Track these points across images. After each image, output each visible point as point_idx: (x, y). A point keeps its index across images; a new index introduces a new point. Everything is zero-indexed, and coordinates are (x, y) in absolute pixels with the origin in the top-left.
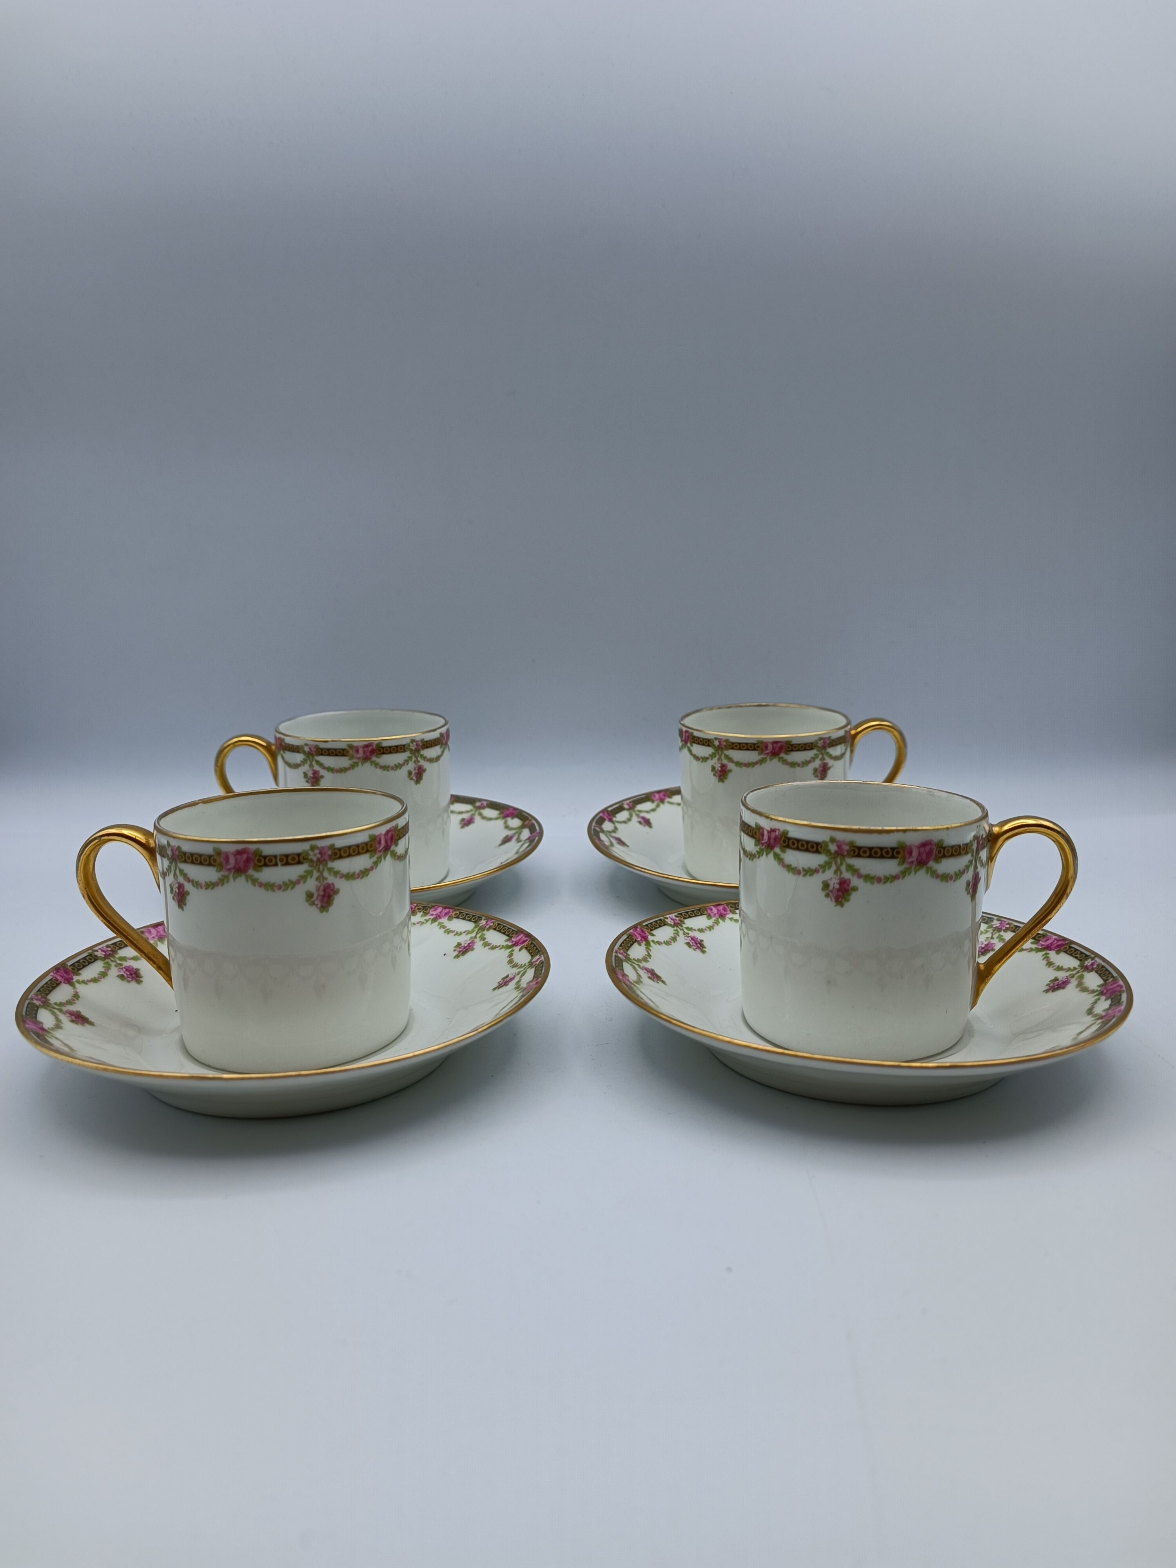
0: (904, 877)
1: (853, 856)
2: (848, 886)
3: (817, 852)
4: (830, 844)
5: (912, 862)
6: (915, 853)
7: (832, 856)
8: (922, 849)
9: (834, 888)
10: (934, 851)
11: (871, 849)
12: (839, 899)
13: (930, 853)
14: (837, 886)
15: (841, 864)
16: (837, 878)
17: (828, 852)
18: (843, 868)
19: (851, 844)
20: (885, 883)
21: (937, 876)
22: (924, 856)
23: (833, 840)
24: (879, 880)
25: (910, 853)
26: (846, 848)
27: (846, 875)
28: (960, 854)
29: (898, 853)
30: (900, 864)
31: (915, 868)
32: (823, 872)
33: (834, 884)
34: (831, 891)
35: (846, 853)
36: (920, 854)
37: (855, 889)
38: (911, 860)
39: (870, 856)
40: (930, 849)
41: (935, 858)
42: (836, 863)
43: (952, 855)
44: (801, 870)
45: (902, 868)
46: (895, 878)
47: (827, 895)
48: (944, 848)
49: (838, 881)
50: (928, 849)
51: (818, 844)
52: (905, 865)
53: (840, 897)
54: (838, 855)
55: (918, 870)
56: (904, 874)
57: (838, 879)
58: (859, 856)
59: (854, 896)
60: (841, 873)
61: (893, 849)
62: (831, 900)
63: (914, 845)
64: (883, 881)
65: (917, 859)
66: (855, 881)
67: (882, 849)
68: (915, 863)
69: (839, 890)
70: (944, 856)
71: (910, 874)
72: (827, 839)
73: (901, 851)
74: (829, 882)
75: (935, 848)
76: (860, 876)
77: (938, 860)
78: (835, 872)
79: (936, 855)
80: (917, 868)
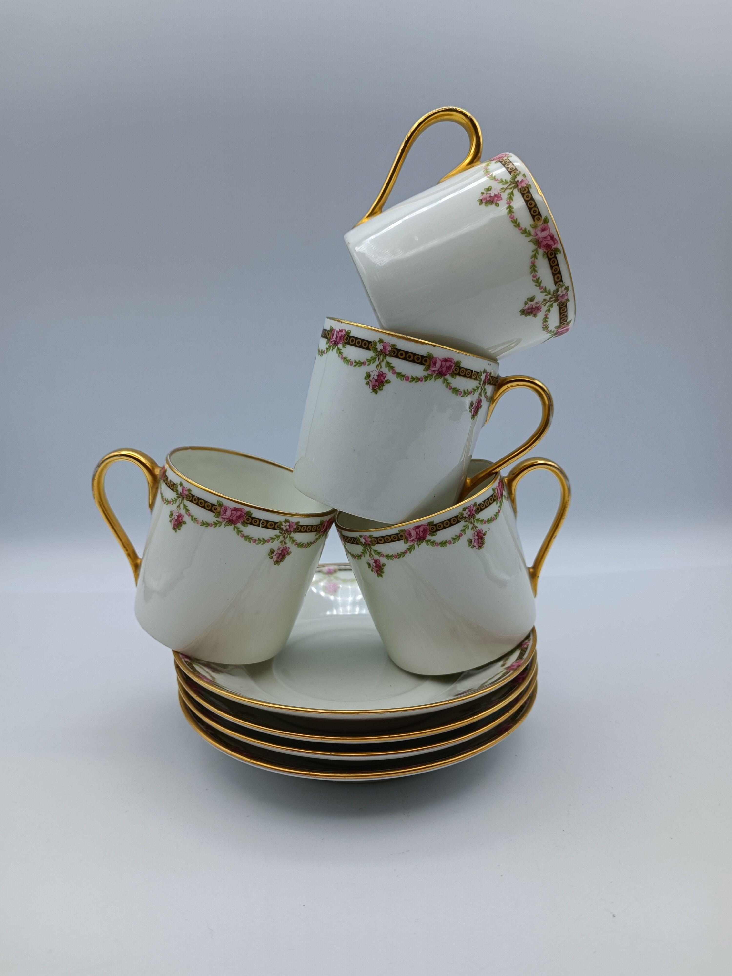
0: (426, 381)
1: (392, 356)
2: (384, 378)
3: (368, 349)
4: (378, 344)
5: (434, 371)
6: (438, 365)
7: (378, 353)
8: (444, 363)
9: (373, 378)
10: (453, 367)
11: (407, 353)
12: (375, 387)
13: (449, 368)
14: (376, 377)
15: (383, 360)
16: (377, 371)
17: (375, 350)
18: (383, 364)
19: (393, 346)
20: (411, 381)
21: (451, 388)
22: (444, 369)
23: (381, 341)
24: (407, 378)
25: (435, 363)
26: (389, 348)
27: (385, 370)
28: (470, 377)
29: (426, 361)
30: (426, 370)
31: (435, 376)
32: (369, 365)
33: (374, 375)
34: (371, 381)
35: (388, 353)
36: (441, 366)
37: (388, 382)
38: (433, 369)
39: (405, 359)
40: (450, 365)
41: (451, 373)
42: (379, 359)
43: (465, 376)
44: (353, 362)
45: (426, 373)
46: (418, 380)
47: (367, 383)
48: (460, 368)
49: (378, 374)
50: (448, 364)
51: (369, 342)
52: (429, 372)
53: (376, 385)
54: (382, 353)
55: (438, 378)
56: (426, 378)
57: (378, 372)
58: (397, 357)
59: (386, 387)
60: (381, 367)
61: (423, 357)
62: (370, 388)
63: (439, 358)
64: (410, 380)
65: (438, 370)
66: (390, 376)
67: (414, 354)
68: (436, 372)
69: (376, 381)
70: (459, 374)
71: (431, 379)
72: (377, 340)
73: (428, 360)
74: (371, 373)
75: (454, 365)
76: (394, 373)
77: (453, 375)
78: (377, 366)
79: (453, 371)
80: (437, 377)
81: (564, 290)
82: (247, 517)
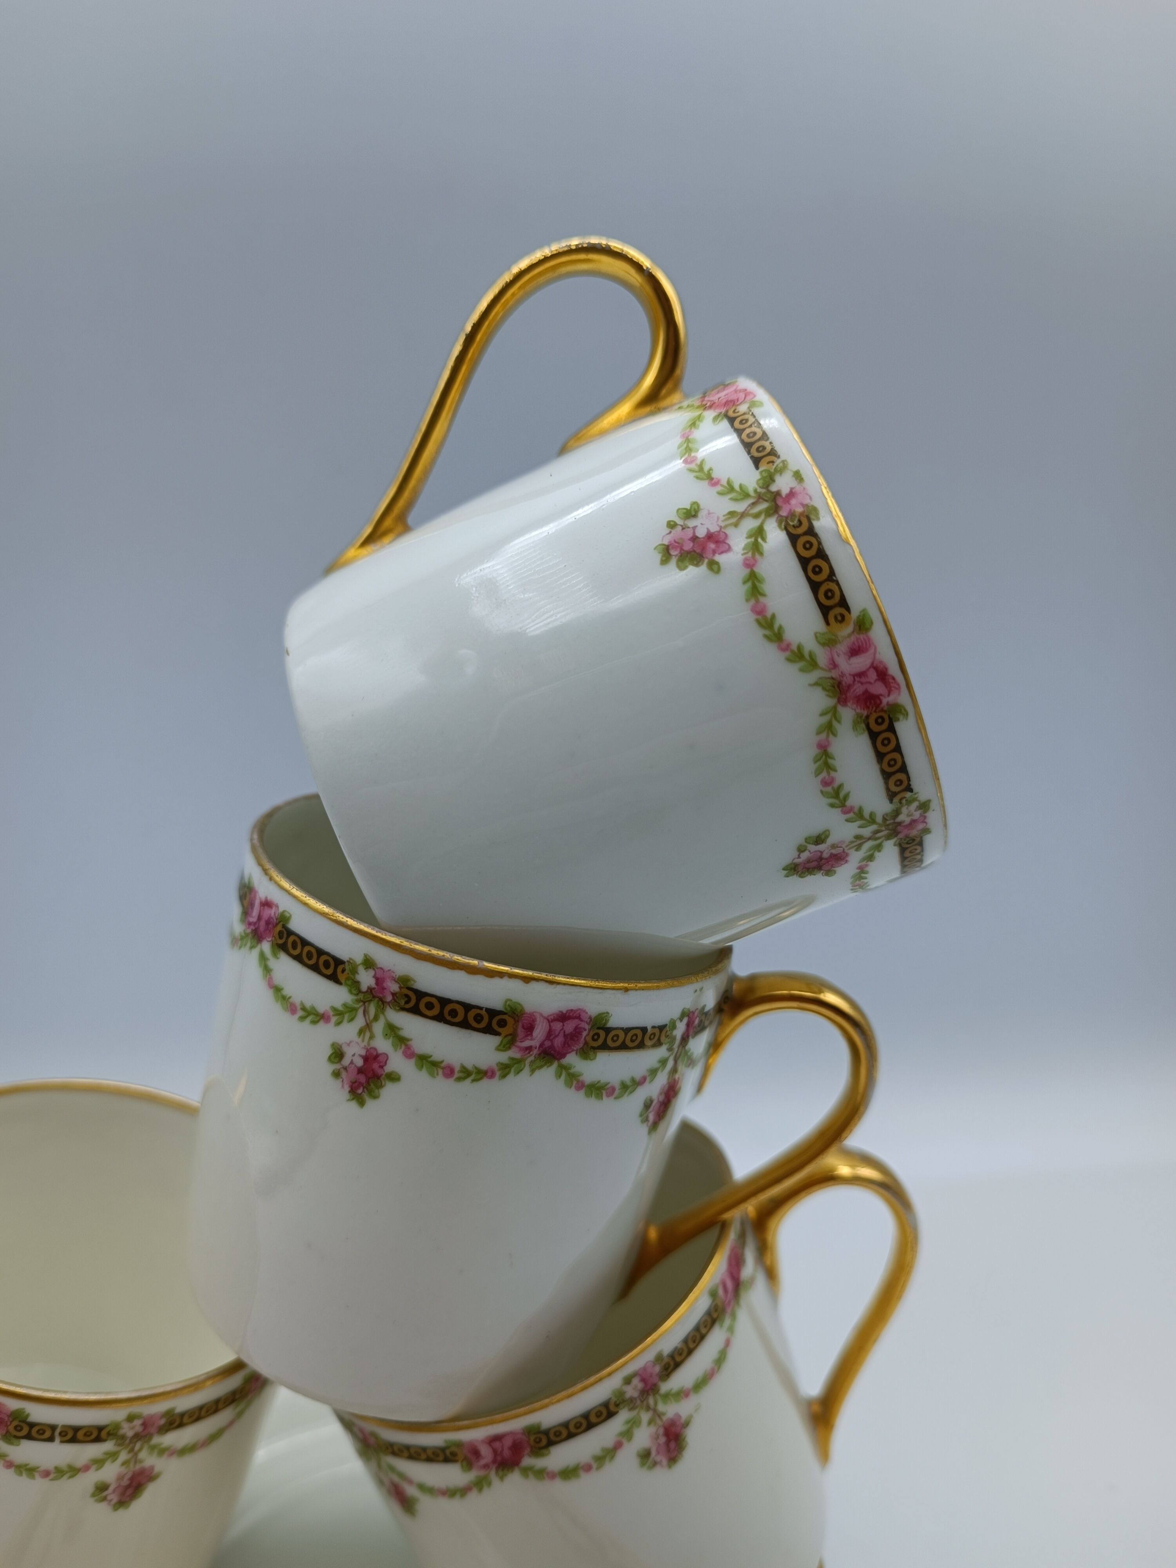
0: (504, 1076)
1: (403, 1009)
2: (382, 1067)
3: (334, 978)
4: (361, 970)
5: (529, 1049)
6: (540, 1032)
7: (361, 996)
8: (557, 1026)
9: (352, 1062)
10: (585, 1034)
11: (444, 1002)
12: (358, 1088)
13: (577, 1033)
14: (359, 1062)
15: (376, 1018)
16: (363, 1045)
17: (355, 986)
18: (379, 1028)
19: (405, 982)
20: (459, 1079)
21: (580, 1086)
22: (558, 1041)
23: (369, 963)
24: (449, 1072)
25: (530, 1029)
26: (394, 987)
27: (383, 1045)
28: (641, 1046)
29: (502, 1024)
30: (503, 1047)
31: (532, 1062)
32: (338, 1023)
33: (354, 1055)
34: (345, 1069)
35: (389, 998)
36: (550, 1034)
37: (394, 1078)
38: (527, 1043)
39: (439, 1018)
40: (577, 1028)
41: (582, 1048)
42: (365, 1012)
43: (623, 1047)
44: (299, 1007)
45: (504, 1057)
46: (482, 1074)
47: (336, 1074)
48: (608, 1030)
49: (363, 1053)
50: (570, 1026)
51: (338, 962)
52: (514, 1053)
53: (361, 1084)
54: (374, 997)
55: (540, 1067)
56: (505, 1069)
57: (365, 1047)
58: (415, 1011)
59: (389, 1091)
60: (372, 1037)
61: (492, 1013)
62: (343, 1086)
63: (541, 1015)
64: (456, 1075)
65: (541, 1045)
66: (397, 1062)
67: (467, 1007)
68: (535, 1052)
69: (360, 1071)
70: (605, 1047)
71: (519, 1072)
72: (359, 959)
73: (510, 1021)
74: (345, 1049)
75: (587, 1027)
76: (409, 1054)
77: (587, 1052)
78: (361, 1032)
79: (586, 1043)
80: (538, 1063)
81: (915, 811)
82: (15, 1423)
